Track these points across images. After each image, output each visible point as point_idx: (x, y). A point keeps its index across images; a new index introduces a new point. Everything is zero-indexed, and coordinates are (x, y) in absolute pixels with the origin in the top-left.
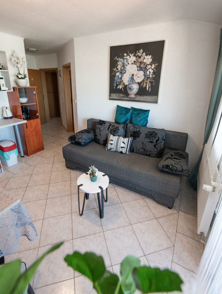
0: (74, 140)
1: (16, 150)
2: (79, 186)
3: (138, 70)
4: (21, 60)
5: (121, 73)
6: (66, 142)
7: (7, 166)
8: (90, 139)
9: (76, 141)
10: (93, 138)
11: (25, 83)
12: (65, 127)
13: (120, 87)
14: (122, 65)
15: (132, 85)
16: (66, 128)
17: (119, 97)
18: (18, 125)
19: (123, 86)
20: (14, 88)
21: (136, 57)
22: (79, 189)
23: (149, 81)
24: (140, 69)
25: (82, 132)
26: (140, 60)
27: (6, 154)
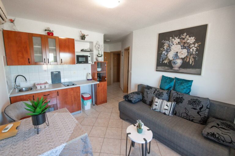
0: (127, 99)
1: (91, 100)
2: (128, 134)
3: (181, 49)
4: (101, 46)
5: (167, 51)
6: (122, 99)
7: (84, 109)
8: (139, 99)
9: (129, 99)
10: (141, 99)
11: (101, 59)
12: (122, 89)
13: (166, 62)
14: (168, 46)
15: (176, 60)
16: (123, 90)
17: (164, 69)
18: (94, 84)
19: (168, 61)
20: (95, 62)
21: (181, 39)
22: (127, 136)
23: (192, 56)
24: (184, 47)
25: (133, 93)
26: (184, 41)
27: (85, 101)
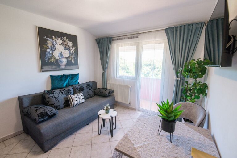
3: (65, 49)
5: (51, 49)
13: (52, 61)
14: (52, 44)
15: (62, 59)
17: (52, 68)
19: (55, 60)
21: (62, 41)
26: (65, 43)
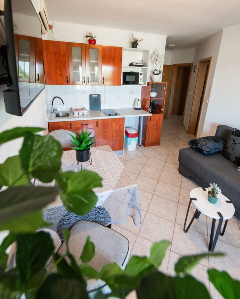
0: (196, 146)
1: (137, 138)
2: (191, 199)
4: (160, 58)
6: (184, 145)
7: (127, 150)
8: (216, 150)
9: (198, 146)
10: (221, 150)
11: (158, 79)
12: (185, 128)
16: (187, 129)
18: (144, 117)
20: (148, 83)
22: (191, 202)
25: (208, 138)
27: (129, 139)
